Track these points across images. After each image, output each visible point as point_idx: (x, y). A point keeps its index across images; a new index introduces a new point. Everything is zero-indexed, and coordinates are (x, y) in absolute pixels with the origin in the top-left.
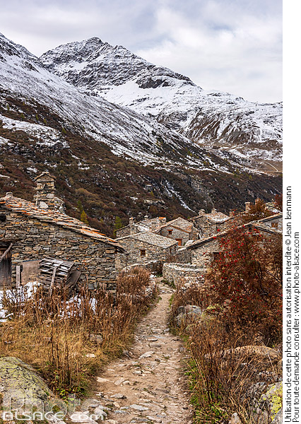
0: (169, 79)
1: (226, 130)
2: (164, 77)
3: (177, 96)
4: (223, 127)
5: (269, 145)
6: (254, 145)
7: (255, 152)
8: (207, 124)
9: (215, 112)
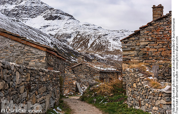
0: (62, 16)
1: (93, 44)
2: (59, 15)
3: (66, 25)
4: (91, 42)
5: (116, 52)
6: (108, 52)
7: (108, 56)
8: (82, 40)
9: (87, 34)
